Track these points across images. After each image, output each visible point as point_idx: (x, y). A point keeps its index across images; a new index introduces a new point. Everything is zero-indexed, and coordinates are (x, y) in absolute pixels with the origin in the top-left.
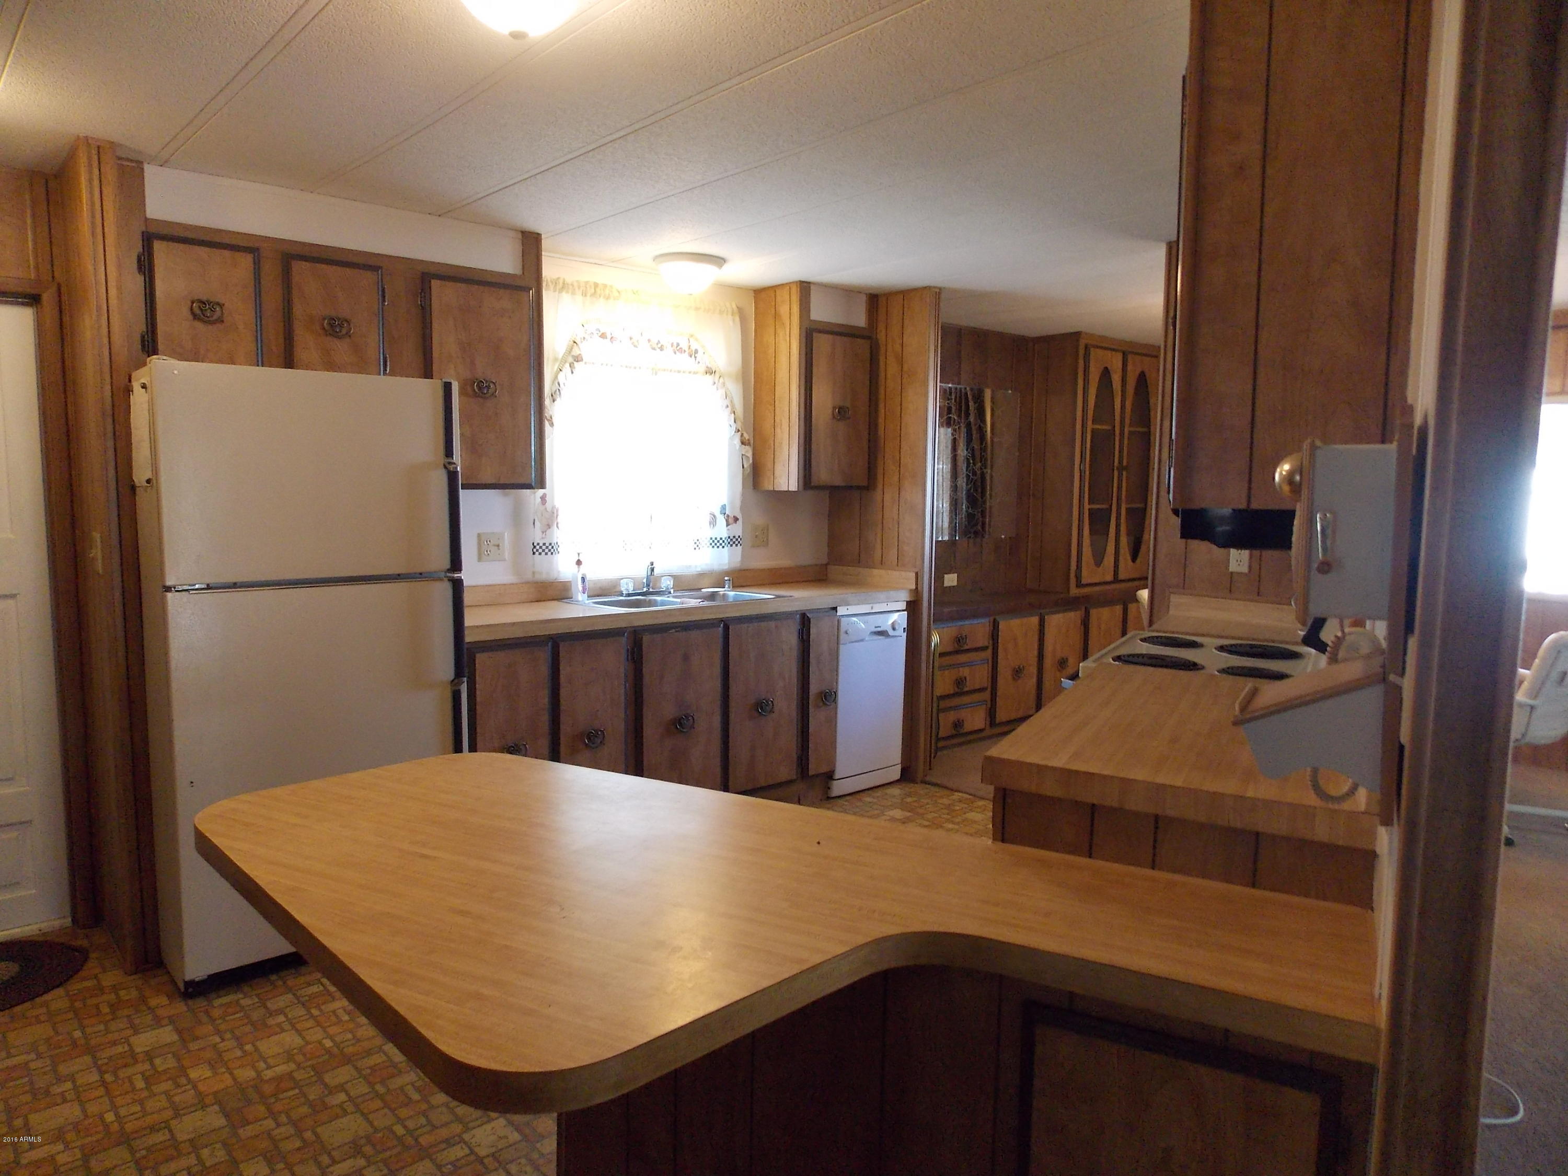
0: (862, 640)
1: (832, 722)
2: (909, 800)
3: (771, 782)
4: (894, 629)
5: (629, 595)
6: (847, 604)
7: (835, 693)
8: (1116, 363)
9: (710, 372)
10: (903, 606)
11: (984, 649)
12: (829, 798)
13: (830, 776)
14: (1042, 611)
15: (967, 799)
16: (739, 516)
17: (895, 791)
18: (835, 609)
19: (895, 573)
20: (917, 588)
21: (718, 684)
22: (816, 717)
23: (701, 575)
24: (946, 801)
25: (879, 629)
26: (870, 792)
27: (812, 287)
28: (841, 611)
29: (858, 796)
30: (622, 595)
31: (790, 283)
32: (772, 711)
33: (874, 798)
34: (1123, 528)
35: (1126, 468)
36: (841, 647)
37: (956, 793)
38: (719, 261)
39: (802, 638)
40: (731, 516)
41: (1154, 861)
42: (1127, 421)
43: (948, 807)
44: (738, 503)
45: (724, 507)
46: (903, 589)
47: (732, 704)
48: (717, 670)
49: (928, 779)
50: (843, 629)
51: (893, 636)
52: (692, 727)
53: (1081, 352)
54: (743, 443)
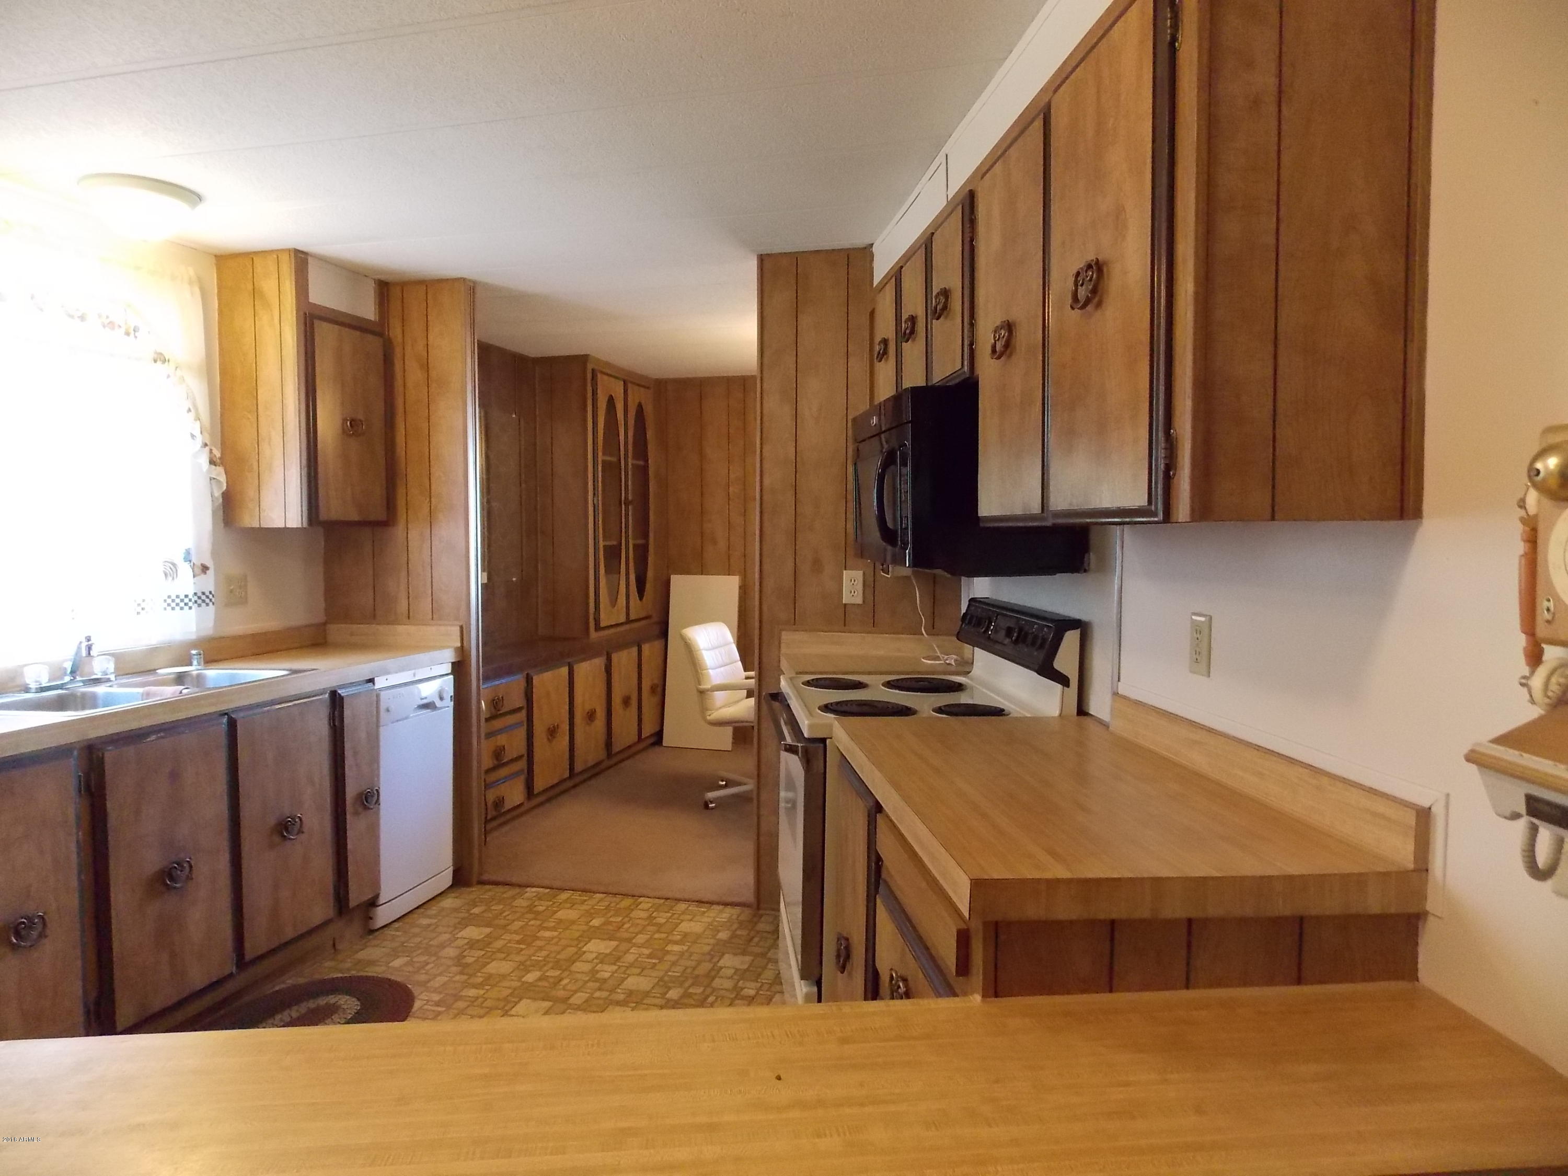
0: (407, 718)
1: (373, 830)
2: (476, 910)
3: (304, 930)
4: (441, 698)
5: (43, 689)
6: (386, 672)
7: (377, 791)
8: (618, 390)
9: (160, 358)
10: (447, 668)
11: (518, 710)
12: (372, 932)
13: (373, 903)
14: (569, 660)
15: (545, 894)
16: (209, 563)
17: (448, 902)
18: (371, 681)
19: (429, 628)
20: (462, 646)
21: (222, 807)
22: (355, 826)
23: (153, 651)
24: (521, 902)
25: (425, 701)
26: (421, 910)
27: (310, 260)
28: (380, 683)
29: (407, 920)
30: (27, 690)
31: (278, 250)
32: (300, 832)
33: (430, 917)
34: (631, 564)
35: (631, 502)
36: (382, 729)
37: (528, 889)
38: (192, 197)
39: (334, 725)
40: (198, 563)
41: (1188, 979)
42: (630, 455)
43: (531, 909)
44: (207, 545)
45: (188, 552)
46: (448, 647)
47: (245, 833)
48: (221, 786)
49: (486, 877)
50: (383, 706)
51: (441, 708)
52: (189, 878)
53: (589, 376)
54: (212, 462)
